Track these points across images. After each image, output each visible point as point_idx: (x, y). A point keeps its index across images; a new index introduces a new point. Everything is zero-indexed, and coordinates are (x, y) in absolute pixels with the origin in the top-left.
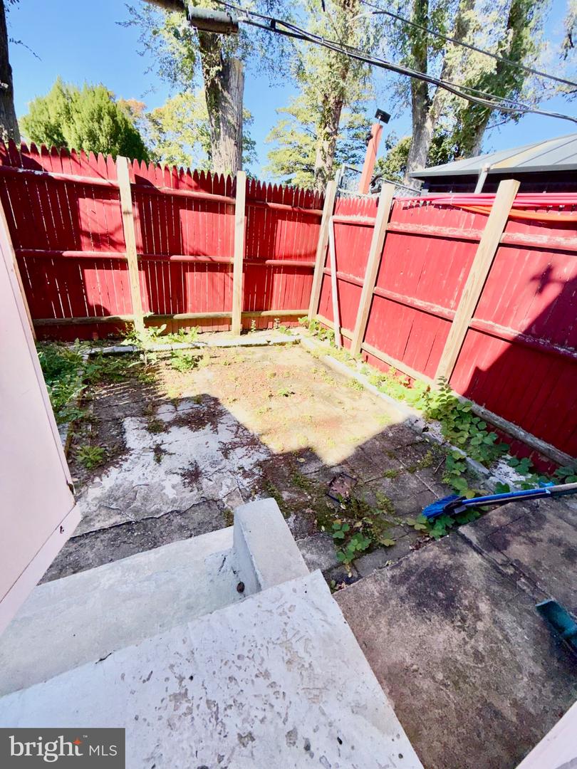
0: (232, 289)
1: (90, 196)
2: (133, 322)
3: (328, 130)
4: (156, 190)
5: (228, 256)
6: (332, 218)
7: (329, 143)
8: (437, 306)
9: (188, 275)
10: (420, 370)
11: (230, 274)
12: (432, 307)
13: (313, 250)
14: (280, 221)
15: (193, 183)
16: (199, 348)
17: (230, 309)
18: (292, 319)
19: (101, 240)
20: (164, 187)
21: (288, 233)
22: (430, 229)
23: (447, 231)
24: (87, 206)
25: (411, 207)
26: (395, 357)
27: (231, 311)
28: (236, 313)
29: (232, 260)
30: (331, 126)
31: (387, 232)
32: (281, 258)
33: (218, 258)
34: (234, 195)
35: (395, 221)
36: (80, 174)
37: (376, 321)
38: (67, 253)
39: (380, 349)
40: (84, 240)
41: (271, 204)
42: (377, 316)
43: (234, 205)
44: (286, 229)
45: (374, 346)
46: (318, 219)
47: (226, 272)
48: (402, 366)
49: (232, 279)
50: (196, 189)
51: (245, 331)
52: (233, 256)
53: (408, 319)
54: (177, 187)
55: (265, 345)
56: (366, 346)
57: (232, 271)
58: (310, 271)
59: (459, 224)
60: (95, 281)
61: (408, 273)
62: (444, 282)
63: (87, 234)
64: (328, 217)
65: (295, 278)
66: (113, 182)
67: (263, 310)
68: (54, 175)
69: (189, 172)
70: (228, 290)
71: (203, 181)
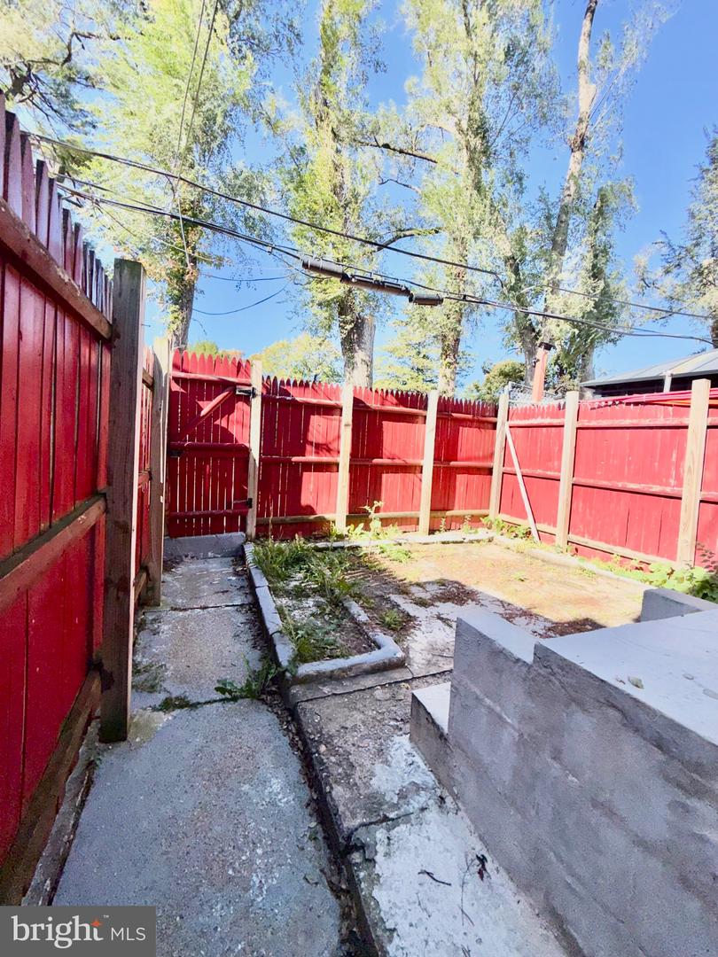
0: (420, 490)
1: (319, 414)
2: (334, 522)
3: (448, 360)
4: (368, 407)
5: (418, 458)
6: (507, 424)
7: (451, 370)
8: (654, 486)
9: (384, 476)
10: (652, 553)
11: (419, 475)
12: (651, 488)
13: (490, 452)
14: (461, 428)
15: (395, 401)
16: (400, 544)
17: (418, 508)
18: (475, 520)
19: (320, 448)
20: (374, 404)
21: (468, 437)
22: (627, 422)
23: (646, 422)
24: (316, 421)
25: (599, 407)
26: (615, 543)
27: (419, 510)
28: (424, 514)
29: (422, 463)
30: (452, 357)
31: (578, 429)
32: (463, 460)
33: (411, 461)
34: (426, 408)
35: (584, 419)
36: (314, 397)
37: (580, 510)
38: (295, 459)
39: (593, 539)
40: (308, 447)
41: (454, 415)
42: (581, 505)
43: (425, 417)
44: (467, 435)
45: (584, 536)
46: (494, 426)
47: (415, 473)
48: (627, 552)
49: (421, 480)
50: (396, 405)
51: (432, 532)
52: (423, 458)
53: (622, 503)
54: (383, 404)
55: (462, 542)
56: (573, 538)
57: (421, 472)
58: (490, 471)
59: (656, 414)
60: (310, 480)
61: (611, 461)
62: (656, 464)
63: (311, 443)
64: (503, 424)
65: (475, 478)
66: (338, 402)
67: (447, 510)
68: (298, 399)
69: (392, 393)
70: (416, 490)
71: (402, 399)
